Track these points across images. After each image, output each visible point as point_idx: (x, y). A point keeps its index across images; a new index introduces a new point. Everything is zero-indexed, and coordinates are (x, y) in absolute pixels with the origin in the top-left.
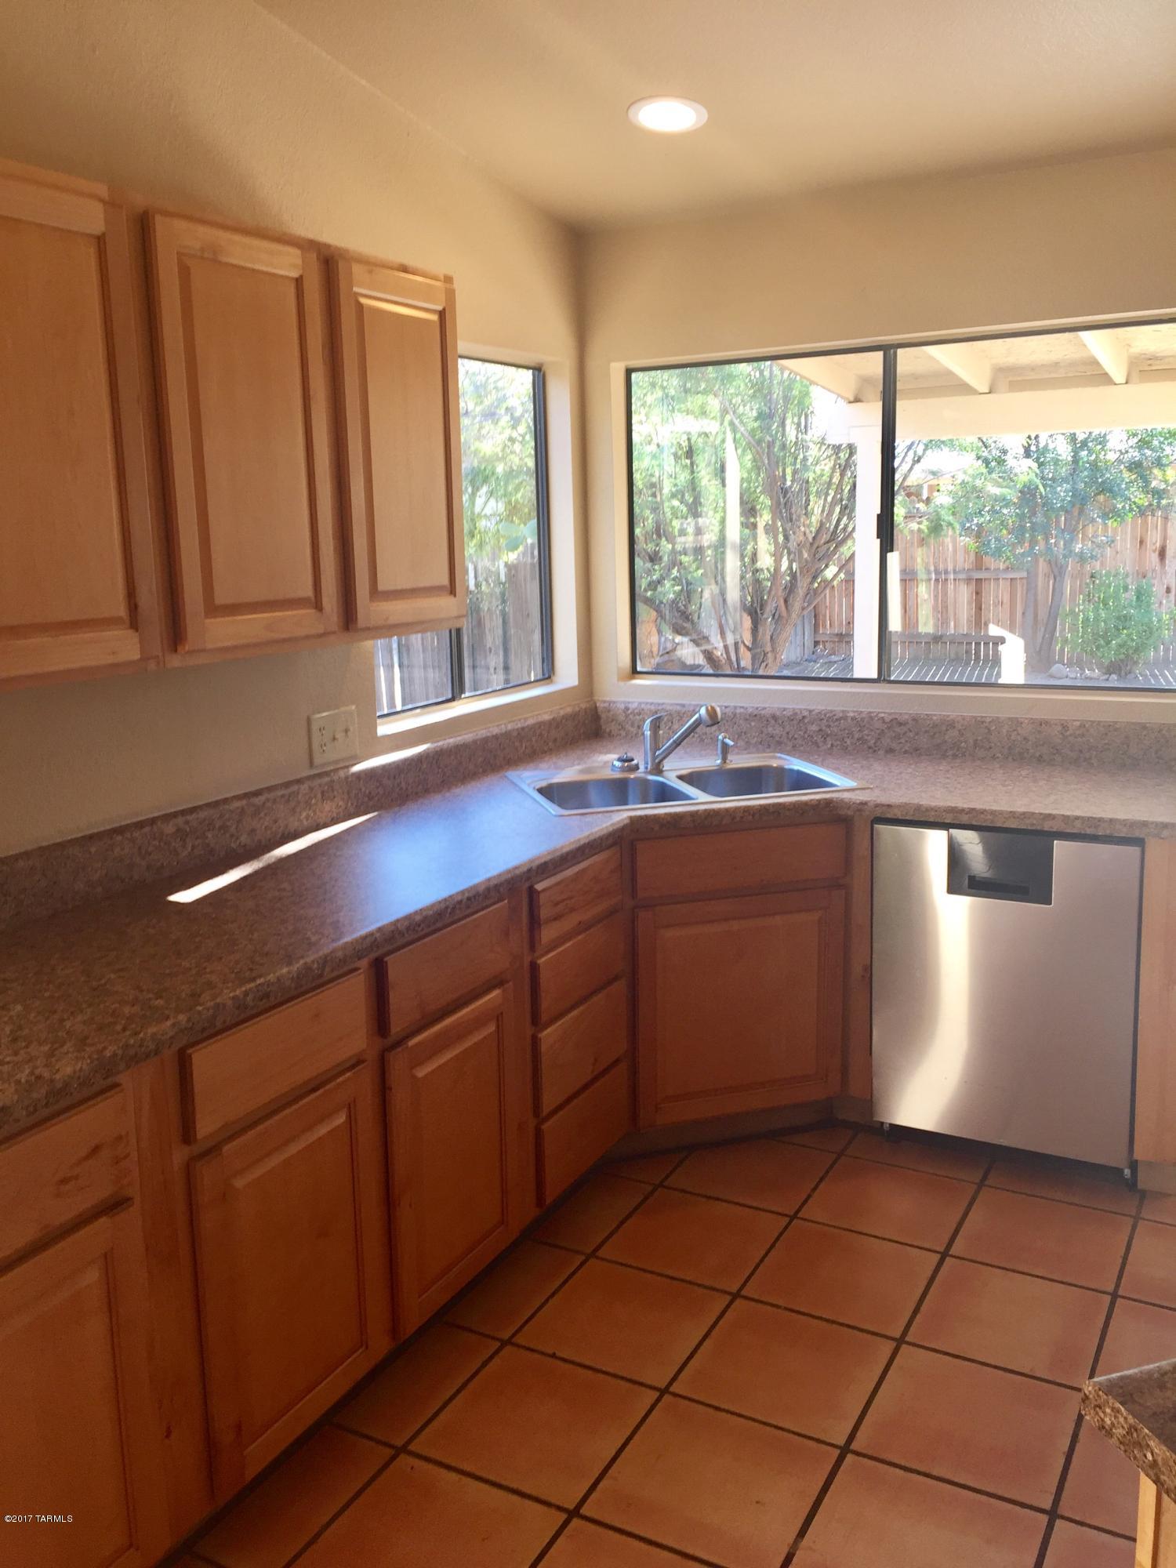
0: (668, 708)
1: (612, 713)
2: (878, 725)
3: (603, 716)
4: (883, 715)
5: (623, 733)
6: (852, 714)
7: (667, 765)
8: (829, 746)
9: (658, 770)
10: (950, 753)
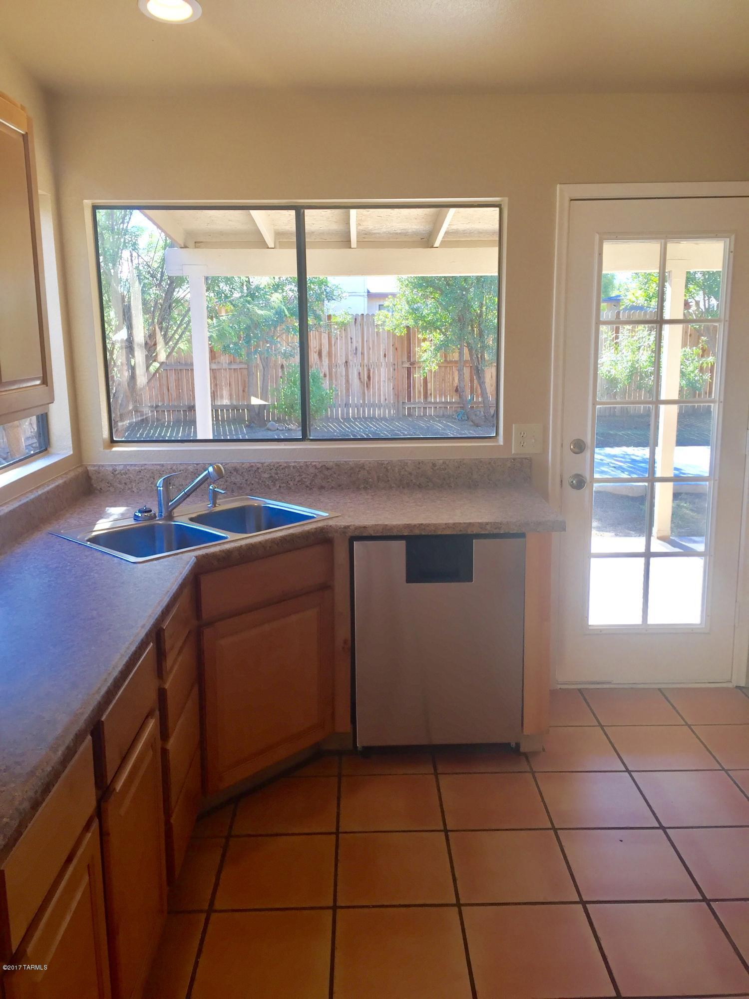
0: (150, 468)
1: (101, 474)
2: (312, 470)
3: (94, 477)
4: (315, 463)
5: (112, 489)
6: (293, 464)
7: (176, 512)
8: (278, 487)
9: (170, 517)
10: (362, 486)
